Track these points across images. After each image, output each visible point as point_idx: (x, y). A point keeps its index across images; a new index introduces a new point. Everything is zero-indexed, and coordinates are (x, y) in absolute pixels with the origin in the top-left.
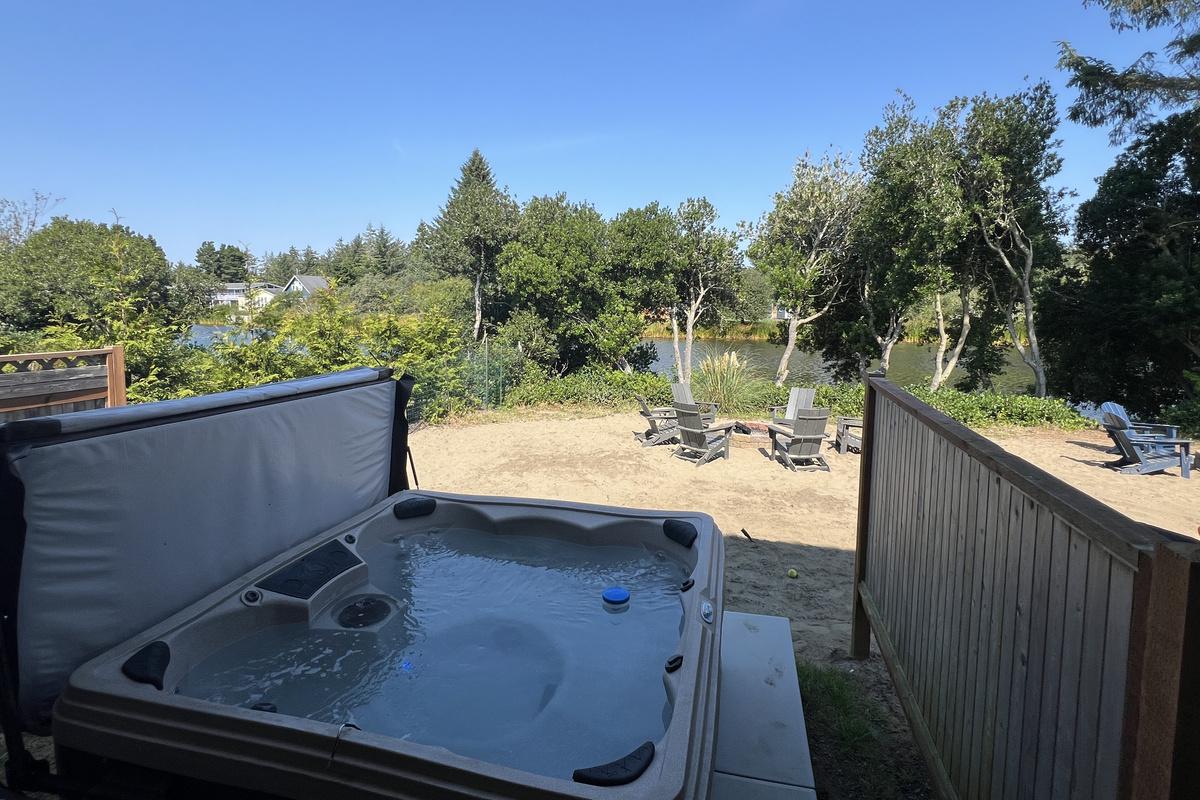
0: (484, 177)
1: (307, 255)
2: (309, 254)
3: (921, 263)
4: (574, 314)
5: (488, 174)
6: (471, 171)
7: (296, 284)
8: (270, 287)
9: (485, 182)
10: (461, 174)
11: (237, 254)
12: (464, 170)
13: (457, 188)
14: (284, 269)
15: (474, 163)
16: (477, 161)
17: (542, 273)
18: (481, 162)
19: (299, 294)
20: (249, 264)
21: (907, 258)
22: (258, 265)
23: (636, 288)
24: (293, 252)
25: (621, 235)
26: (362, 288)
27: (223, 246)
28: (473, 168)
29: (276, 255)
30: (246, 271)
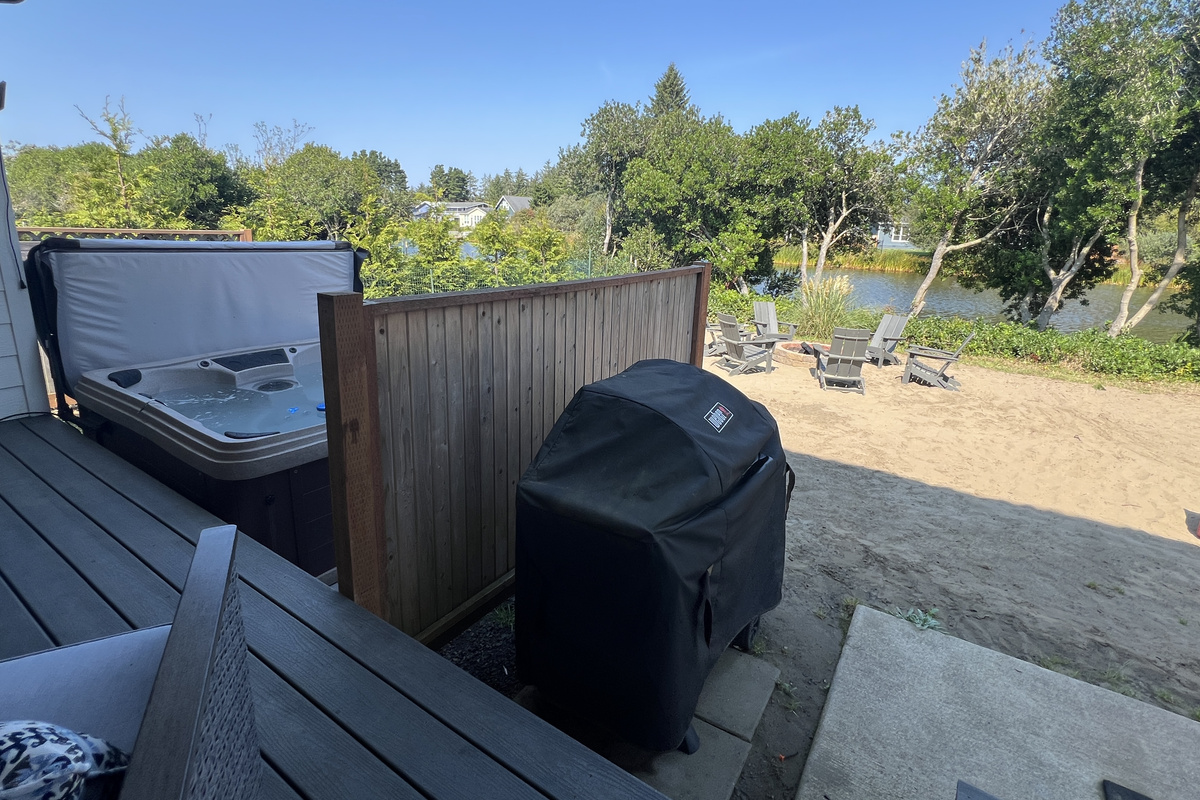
0: (678, 94)
1: (518, 177)
2: (520, 175)
3: (1099, 177)
4: (693, 231)
5: (682, 90)
6: (665, 86)
7: (504, 203)
8: (485, 206)
9: (678, 99)
10: (655, 90)
11: (461, 176)
12: (658, 87)
13: (650, 106)
14: (498, 188)
15: (669, 78)
16: (672, 77)
17: (659, 189)
18: (675, 78)
19: (507, 213)
20: (471, 186)
21: (1083, 172)
22: (478, 187)
23: (764, 206)
24: (508, 174)
25: (753, 149)
26: (557, 209)
27: (451, 169)
28: (668, 84)
29: (493, 177)
30: (467, 192)
